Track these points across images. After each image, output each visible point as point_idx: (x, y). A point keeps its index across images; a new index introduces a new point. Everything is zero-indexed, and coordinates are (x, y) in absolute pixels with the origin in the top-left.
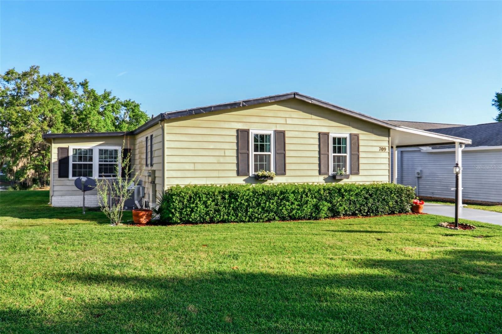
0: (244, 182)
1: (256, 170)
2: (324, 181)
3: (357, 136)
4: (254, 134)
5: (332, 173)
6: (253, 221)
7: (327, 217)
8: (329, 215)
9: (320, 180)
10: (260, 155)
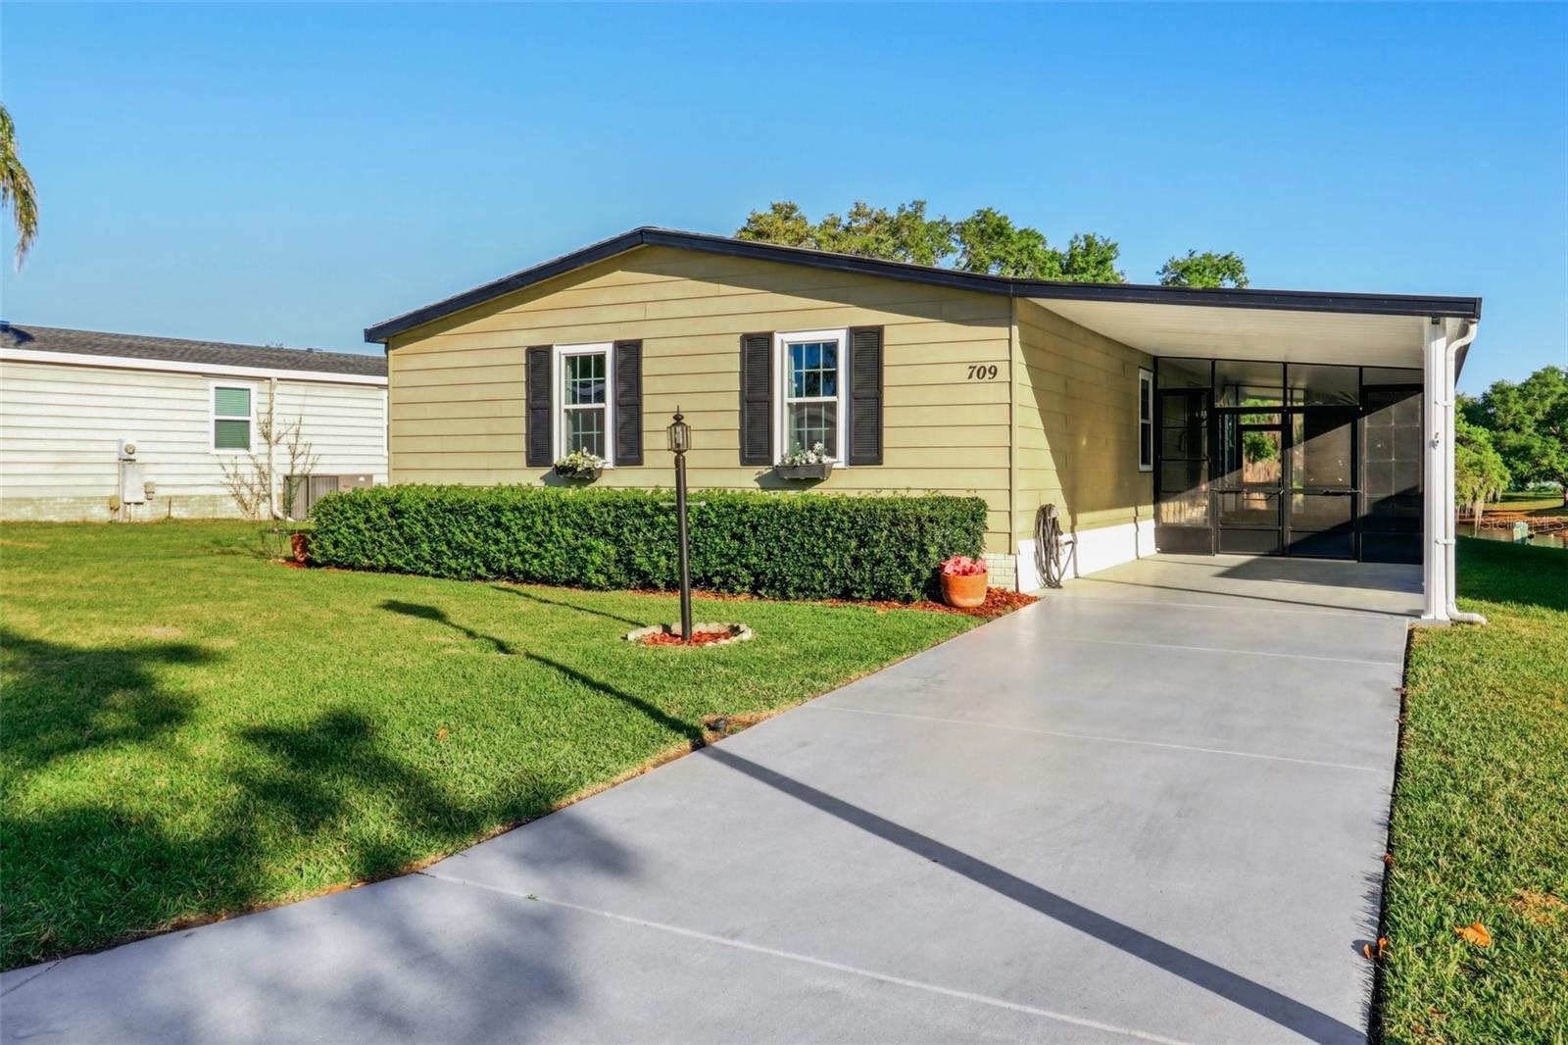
1: (570, 450)
2: (758, 485)
3: (877, 332)
4: (566, 357)
5: (786, 458)
7: (618, 586)
8: (623, 579)
9: (745, 482)
10: (582, 410)
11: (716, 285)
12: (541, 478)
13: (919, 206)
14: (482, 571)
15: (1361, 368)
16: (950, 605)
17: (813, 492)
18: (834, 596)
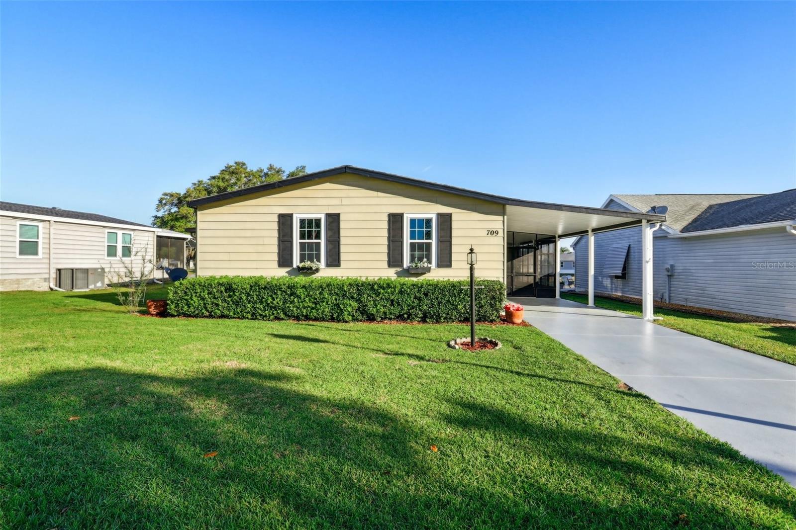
0: (287, 275)
1: (302, 260)
2: (396, 275)
3: (449, 216)
4: (300, 219)
5: (409, 265)
6: (256, 319)
7: (358, 320)
8: (360, 318)
9: (390, 274)
10: (308, 243)
11: (376, 192)
12: (286, 272)
13: (304, 167)
14: (282, 316)
15: (537, 234)
16: (513, 323)
17: (421, 279)
18: (460, 321)
